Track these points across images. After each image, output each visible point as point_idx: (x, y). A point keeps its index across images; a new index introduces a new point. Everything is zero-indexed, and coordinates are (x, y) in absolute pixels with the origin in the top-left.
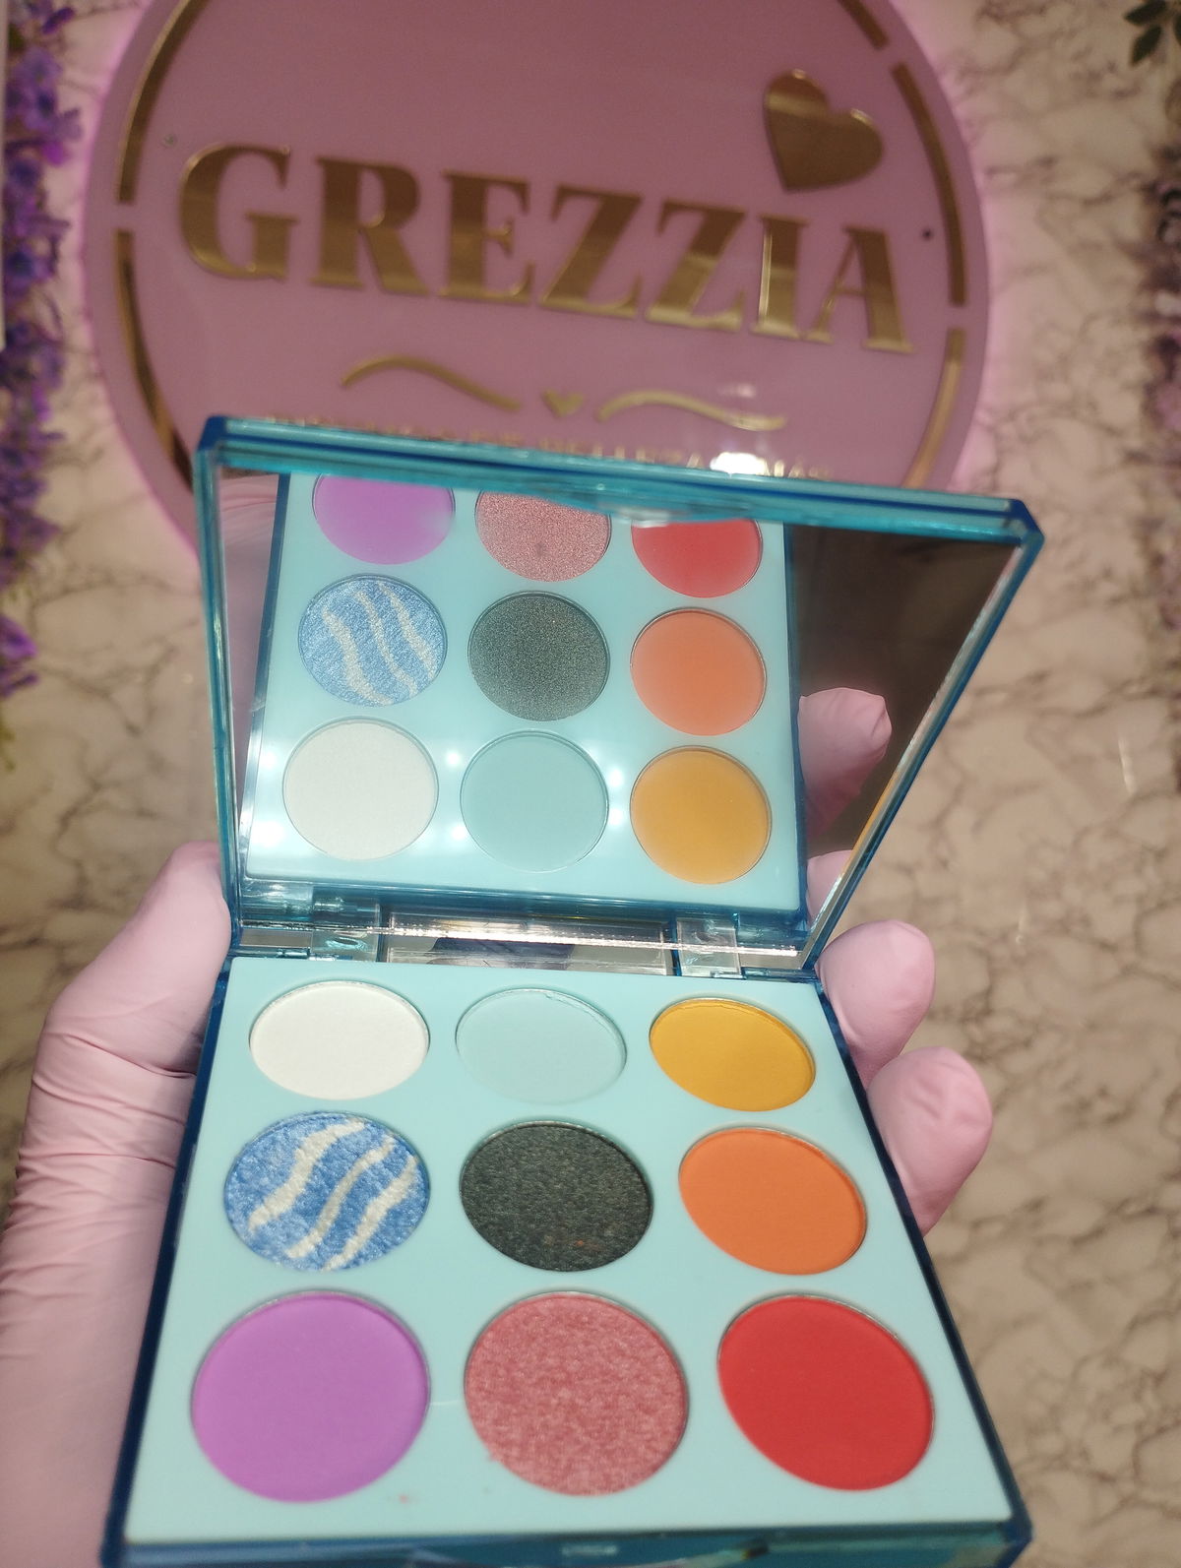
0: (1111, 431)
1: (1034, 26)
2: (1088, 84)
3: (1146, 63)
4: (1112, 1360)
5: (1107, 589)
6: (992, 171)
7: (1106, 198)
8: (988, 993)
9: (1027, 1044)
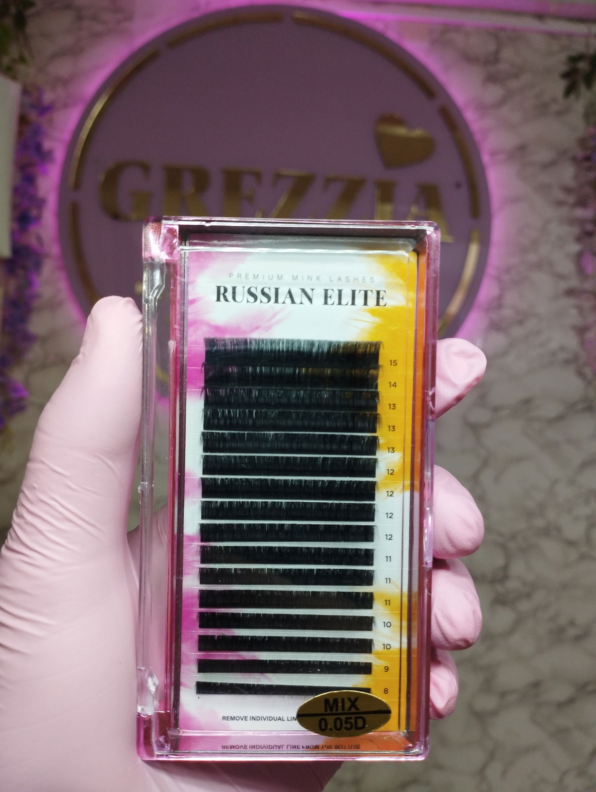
0: (561, 277)
1: (513, 84)
2: (542, 109)
3: (572, 97)
4: (582, 772)
5: (562, 356)
6: (493, 154)
7: (552, 164)
8: (506, 567)
9: (528, 596)
